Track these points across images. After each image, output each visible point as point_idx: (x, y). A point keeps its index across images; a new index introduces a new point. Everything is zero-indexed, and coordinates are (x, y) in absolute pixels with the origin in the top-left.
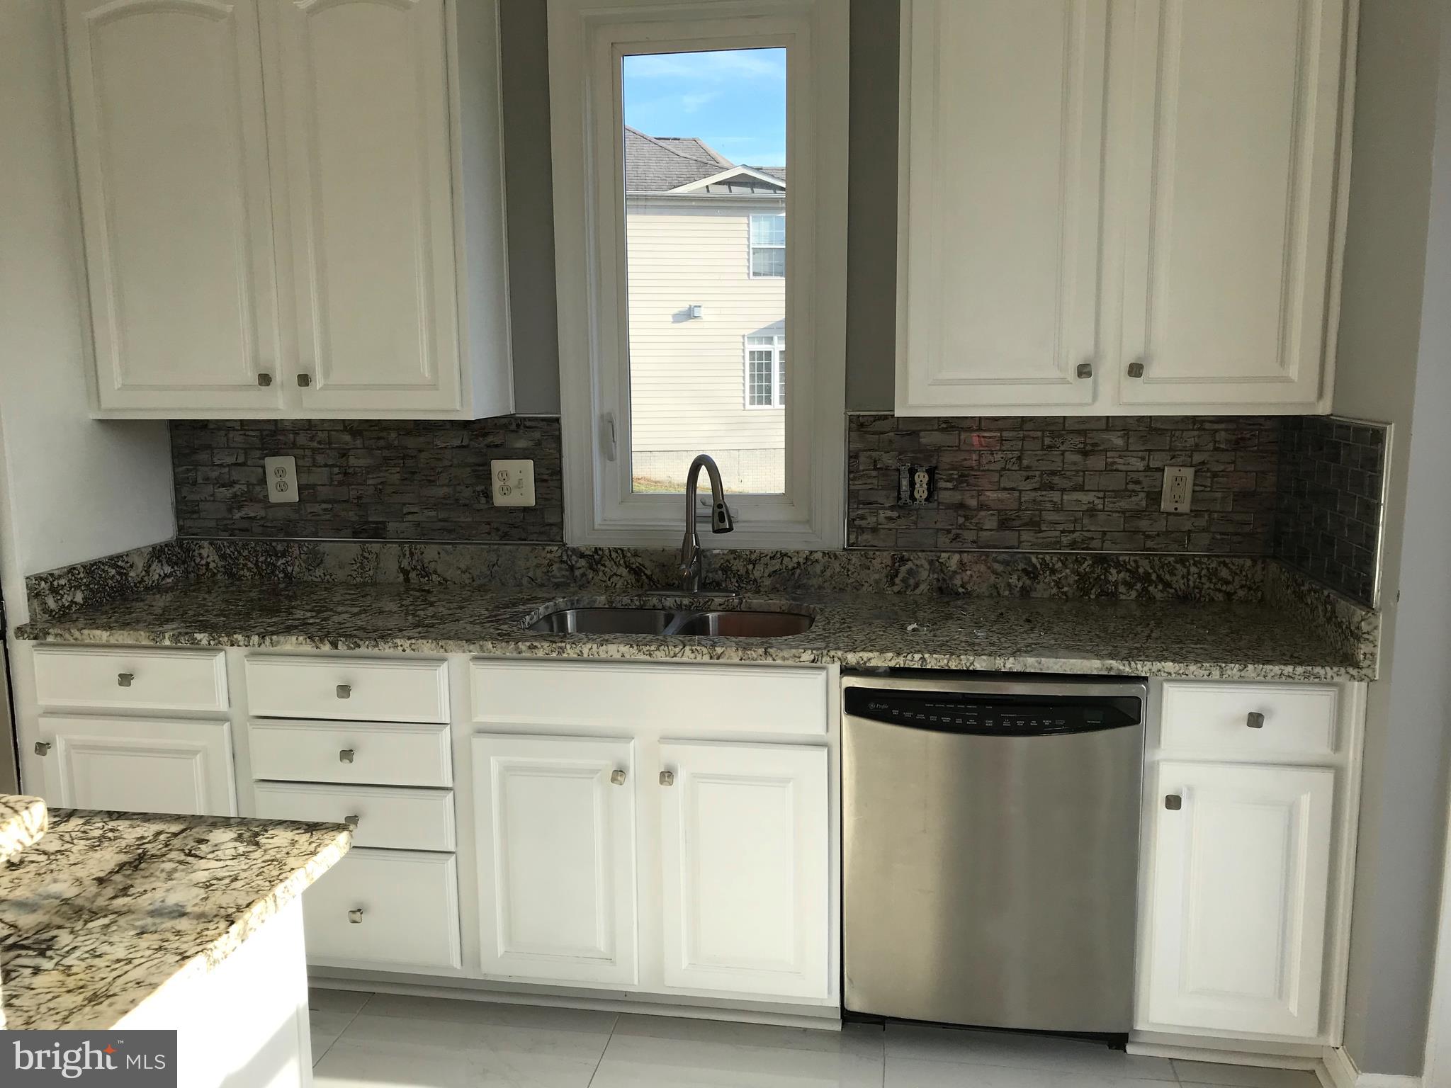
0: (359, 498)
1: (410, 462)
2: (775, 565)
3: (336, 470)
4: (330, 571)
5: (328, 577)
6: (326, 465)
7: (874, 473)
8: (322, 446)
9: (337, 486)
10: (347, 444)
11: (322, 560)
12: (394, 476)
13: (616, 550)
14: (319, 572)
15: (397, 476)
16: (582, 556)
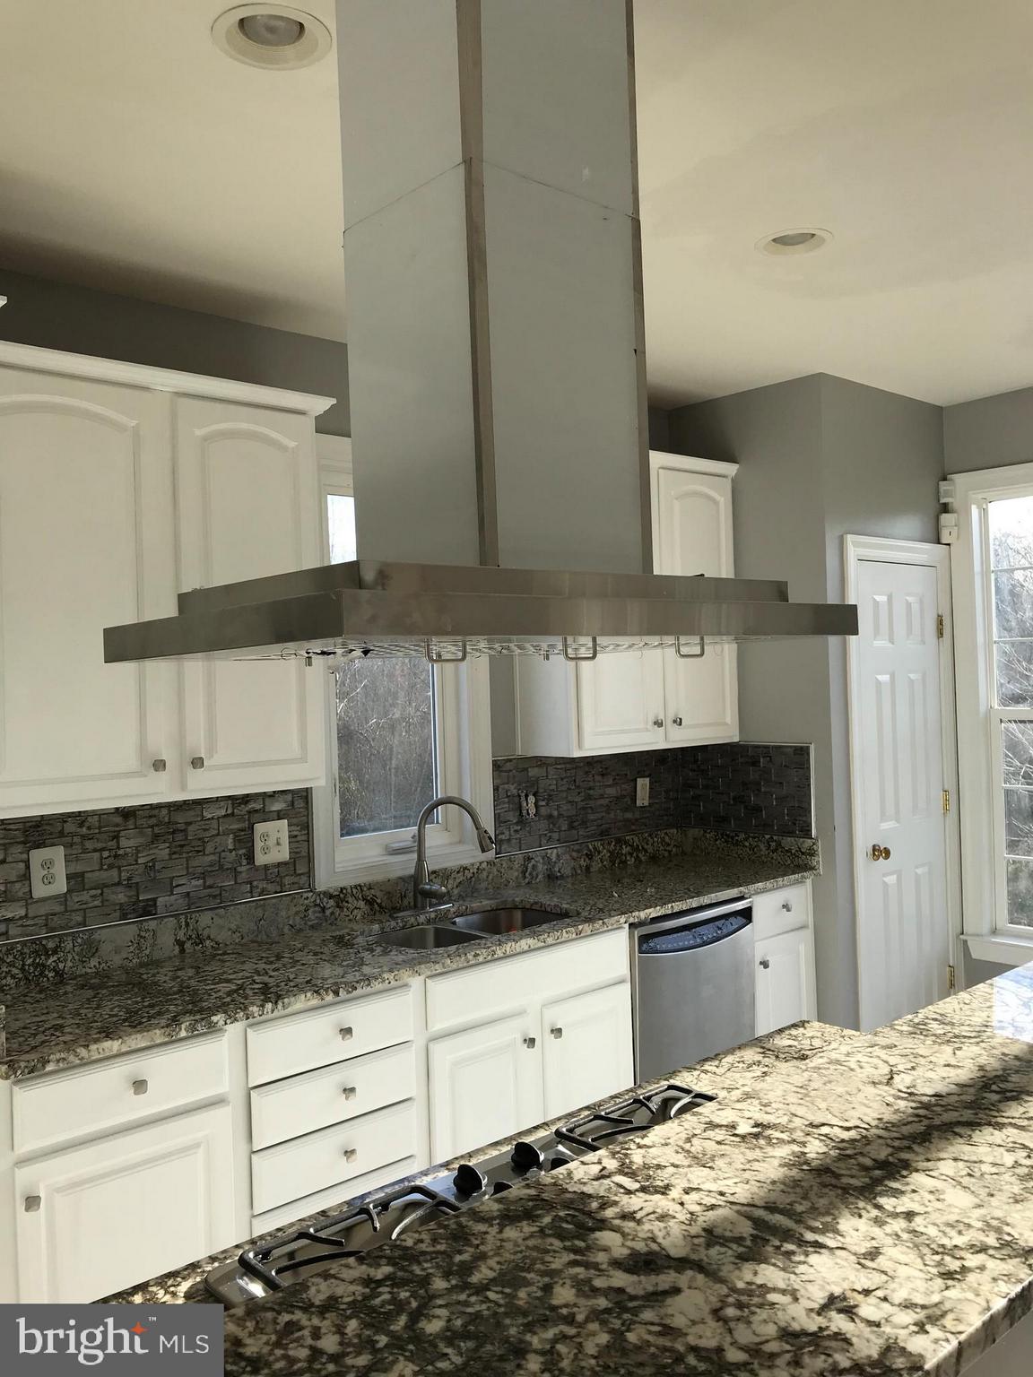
0: (129, 879)
1: (179, 836)
2: (460, 878)
3: (106, 854)
4: (105, 958)
5: (104, 965)
6: (95, 850)
7: (506, 800)
8: (92, 832)
9: (106, 870)
10: (117, 825)
11: (97, 949)
12: (162, 851)
13: (356, 887)
14: (94, 962)
15: (167, 851)
16: (331, 897)
